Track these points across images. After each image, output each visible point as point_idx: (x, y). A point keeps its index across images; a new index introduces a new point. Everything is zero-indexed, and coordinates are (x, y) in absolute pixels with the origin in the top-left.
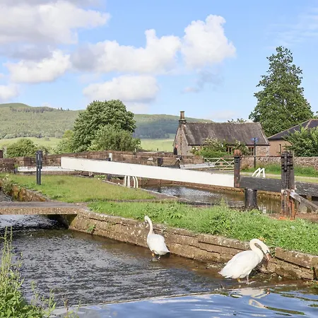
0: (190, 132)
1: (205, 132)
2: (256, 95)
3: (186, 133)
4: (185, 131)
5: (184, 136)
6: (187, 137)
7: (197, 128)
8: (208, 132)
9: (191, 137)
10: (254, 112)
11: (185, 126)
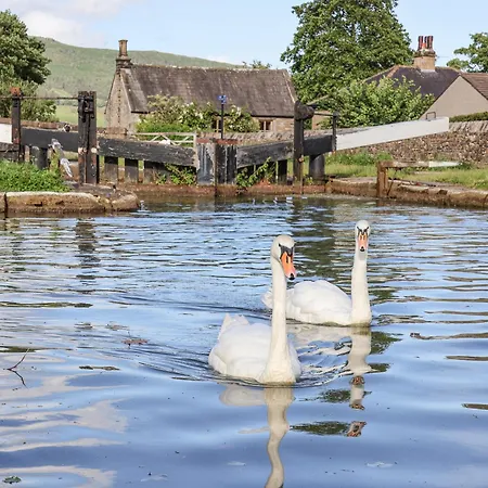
0: (137, 84)
1: (169, 87)
2: (298, 10)
3: (128, 88)
4: (127, 81)
5: (125, 93)
6: (130, 95)
7: (154, 77)
8: (176, 87)
9: (140, 94)
10: (292, 48)
11: (128, 71)
